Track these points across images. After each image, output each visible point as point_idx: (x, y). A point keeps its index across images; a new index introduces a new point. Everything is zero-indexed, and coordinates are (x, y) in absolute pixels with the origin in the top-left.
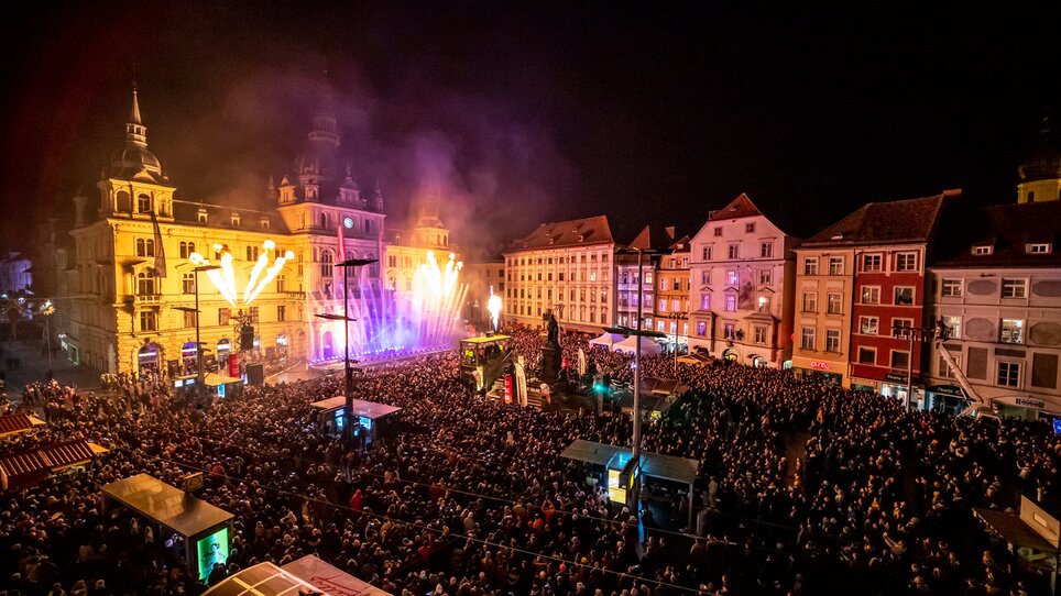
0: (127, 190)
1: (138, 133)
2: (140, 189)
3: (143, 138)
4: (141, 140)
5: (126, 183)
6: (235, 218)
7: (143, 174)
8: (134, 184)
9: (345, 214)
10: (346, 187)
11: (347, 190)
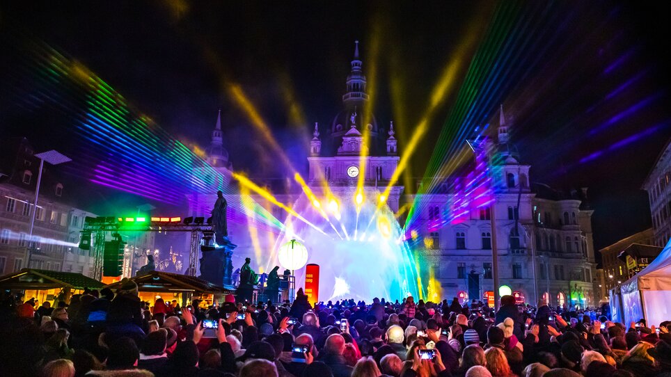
9: (348, 163)
10: (349, 136)
11: (349, 139)
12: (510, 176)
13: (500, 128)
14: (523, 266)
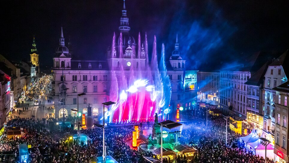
0: (58, 60)
1: (62, 41)
2: (62, 59)
3: (64, 42)
4: (63, 43)
5: (58, 58)
6: (90, 65)
7: (63, 55)
8: (60, 58)
9: (127, 61)
10: (127, 50)
11: (128, 51)
12: (179, 64)
13: (176, 44)
14: (181, 95)
